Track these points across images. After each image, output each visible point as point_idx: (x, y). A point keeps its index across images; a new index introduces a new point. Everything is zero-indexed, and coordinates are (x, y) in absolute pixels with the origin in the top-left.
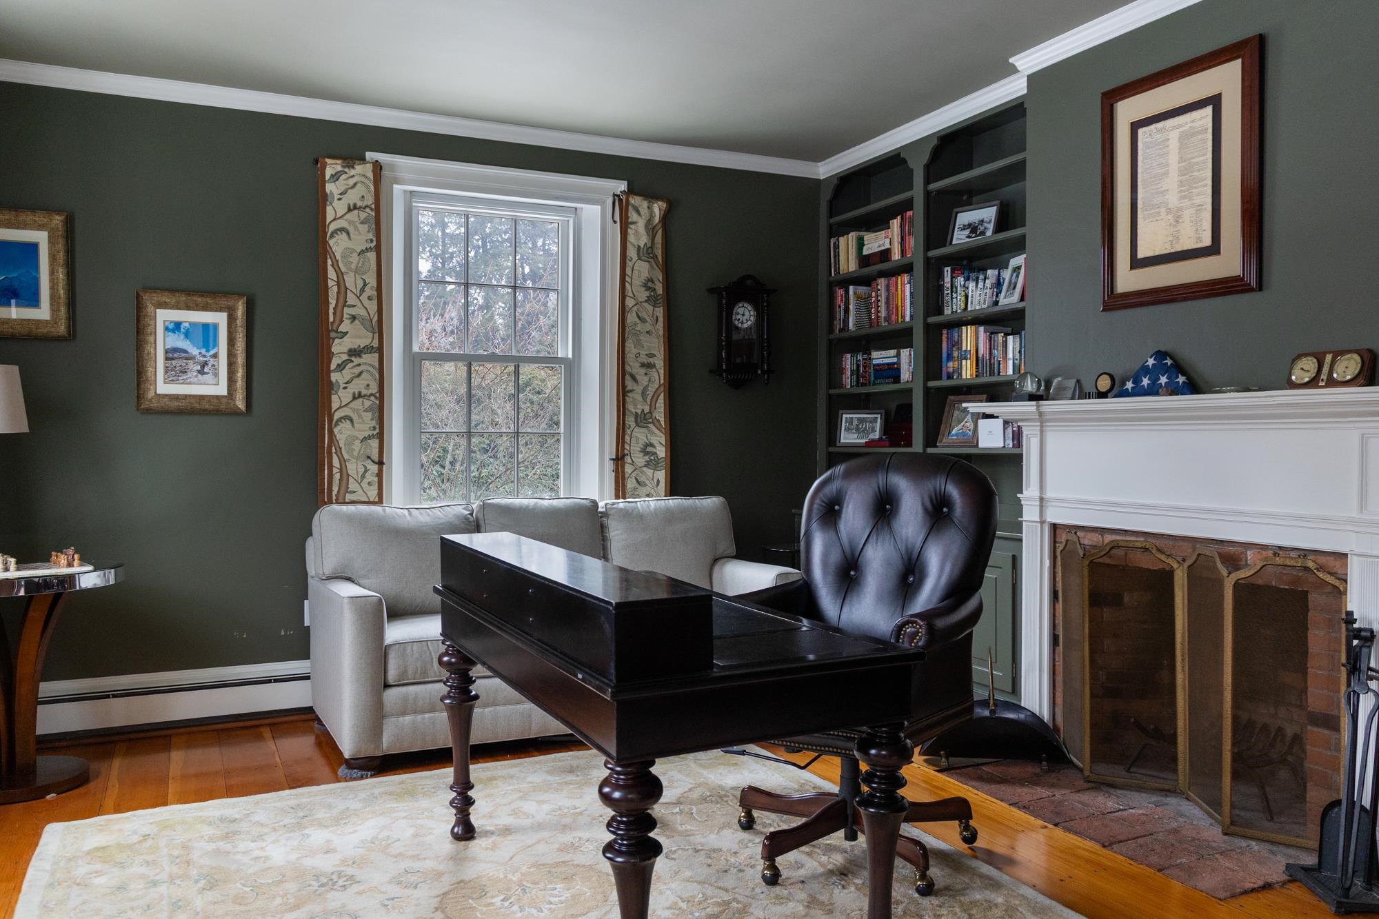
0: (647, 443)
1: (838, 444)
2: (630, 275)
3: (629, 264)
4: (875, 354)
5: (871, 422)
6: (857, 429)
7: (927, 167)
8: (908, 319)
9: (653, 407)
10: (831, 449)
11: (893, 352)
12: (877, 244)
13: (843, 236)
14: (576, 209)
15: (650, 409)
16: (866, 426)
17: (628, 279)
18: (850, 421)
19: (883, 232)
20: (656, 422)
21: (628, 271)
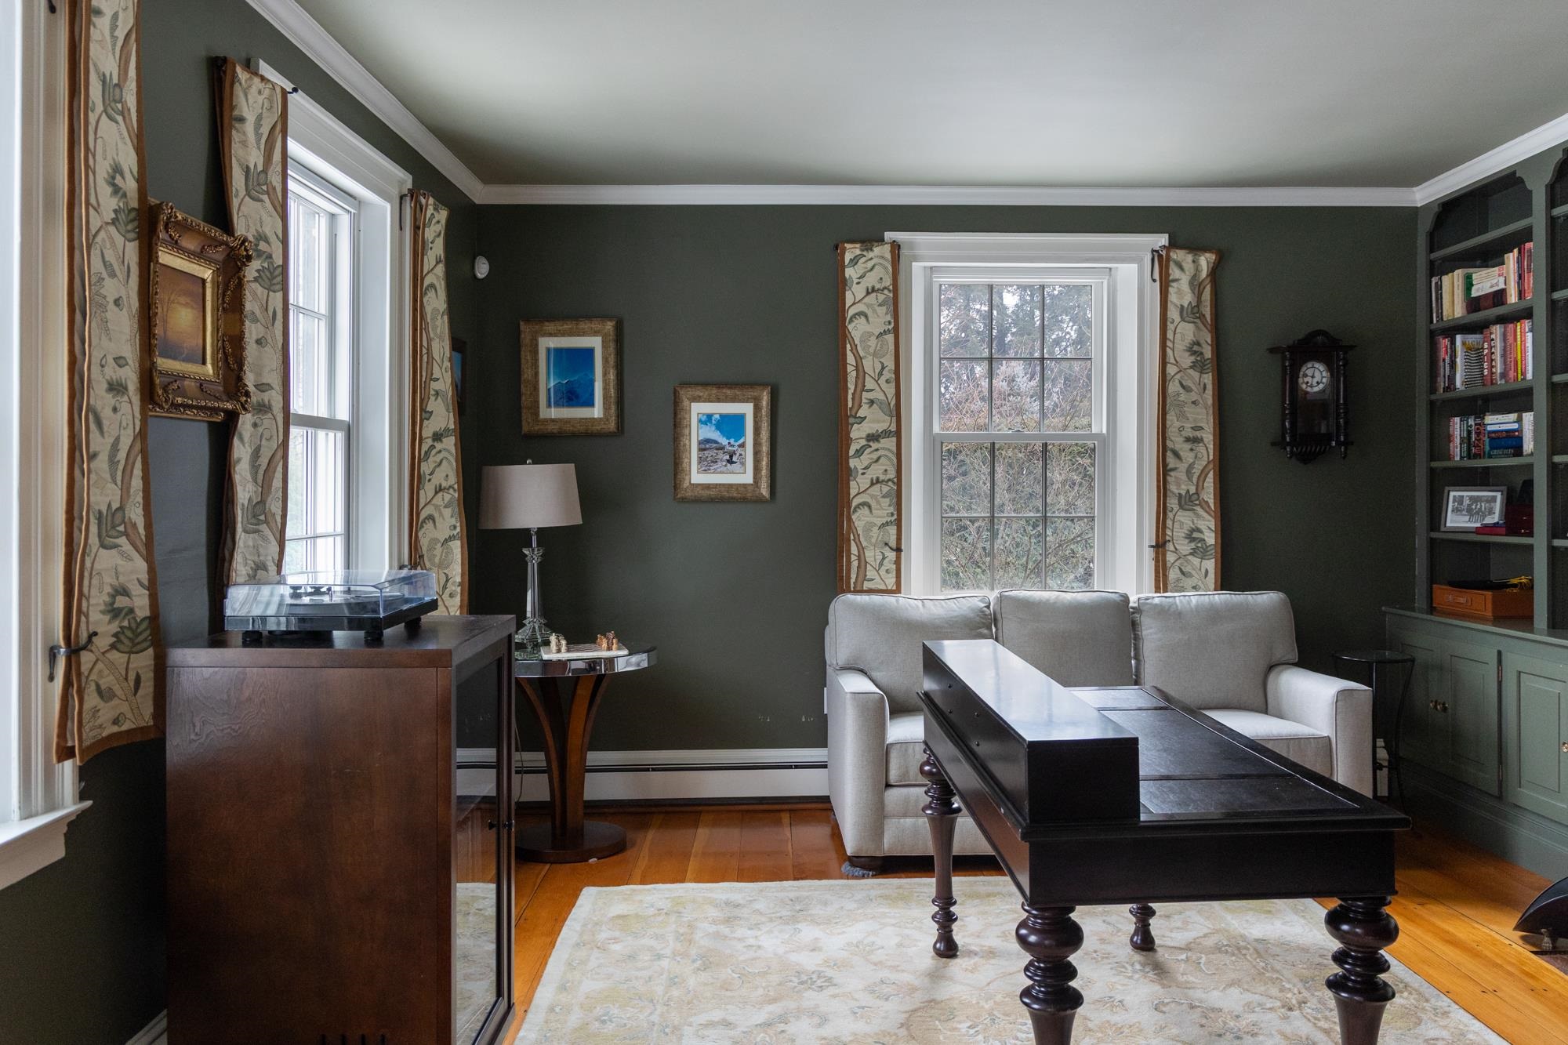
0: (1193, 529)
1: (1443, 529)
2: (1172, 339)
3: (1171, 327)
4: (1490, 419)
5: (1488, 501)
6: (1469, 511)
7: (1551, 188)
8: (1529, 376)
9: (1200, 486)
10: (1434, 535)
11: (1513, 416)
12: (1489, 284)
13: (1447, 274)
14: (1110, 269)
15: (1197, 489)
16: (1481, 506)
17: (1169, 344)
18: (1460, 500)
19: (1497, 268)
20: (1204, 504)
21: (1170, 335)
